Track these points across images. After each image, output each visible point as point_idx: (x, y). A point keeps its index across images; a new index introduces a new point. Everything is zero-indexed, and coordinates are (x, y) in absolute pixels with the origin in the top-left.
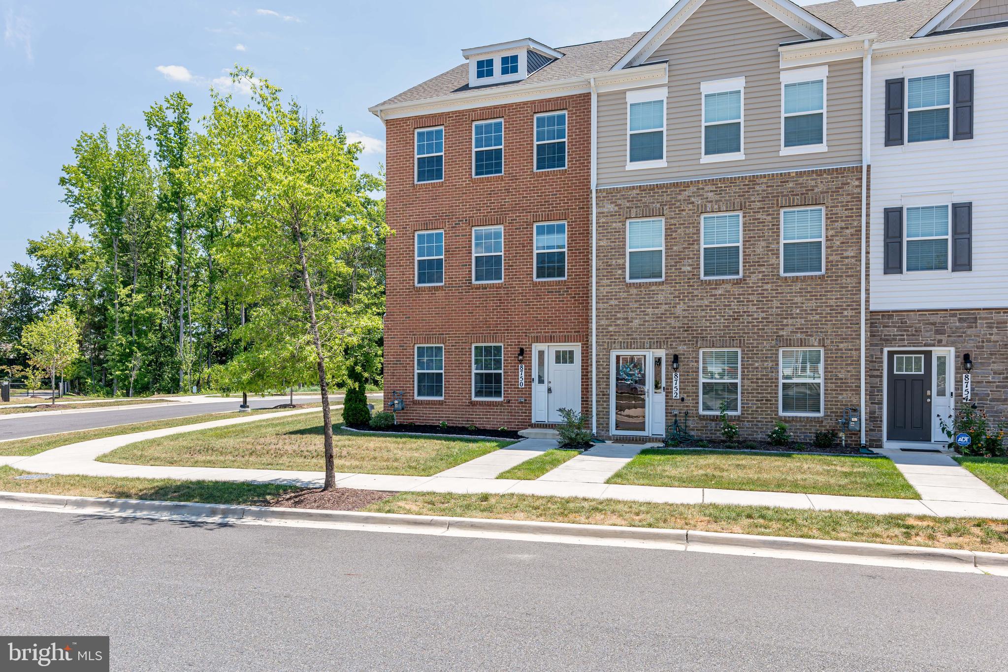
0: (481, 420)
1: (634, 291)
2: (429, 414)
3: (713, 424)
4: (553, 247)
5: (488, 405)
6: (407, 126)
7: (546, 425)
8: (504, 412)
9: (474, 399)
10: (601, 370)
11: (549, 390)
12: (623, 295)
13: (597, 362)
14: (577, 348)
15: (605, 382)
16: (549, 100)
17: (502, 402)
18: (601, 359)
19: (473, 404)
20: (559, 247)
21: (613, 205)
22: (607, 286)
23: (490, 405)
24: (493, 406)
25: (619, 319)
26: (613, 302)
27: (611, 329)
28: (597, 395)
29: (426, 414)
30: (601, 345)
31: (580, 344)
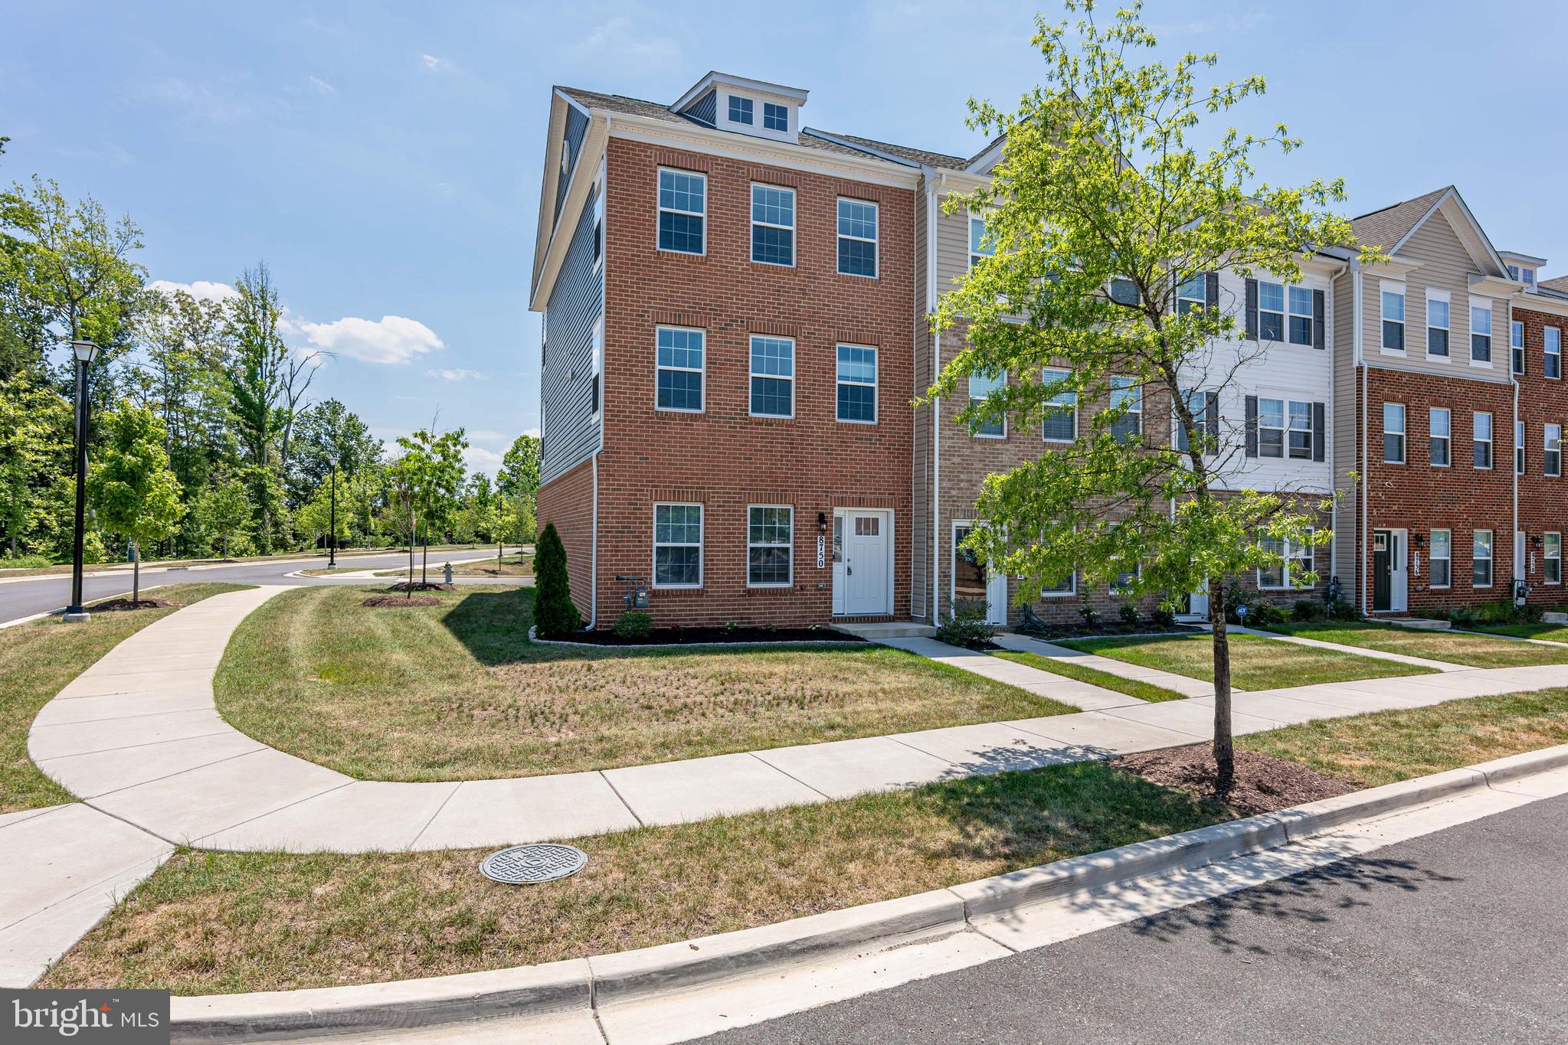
0: (760, 616)
1: (978, 448)
2: (680, 611)
3: (1054, 606)
4: (859, 379)
5: (772, 595)
7: (846, 618)
8: (796, 604)
9: (750, 585)
10: (943, 544)
11: (849, 571)
12: (967, 452)
13: (939, 534)
14: (886, 517)
15: (947, 559)
16: (858, 184)
17: (791, 589)
18: (942, 530)
19: (751, 593)
20: (867, 380)
21: (956, 339)
22: (950, 438)
23: (776, 595)
24: (781, 595)
25: (962, 481)
26: (956, 460)
27: (954, 493)
28: (939, 576)
29: (674, 611)
30: (943, 513)
31: (892, 511)
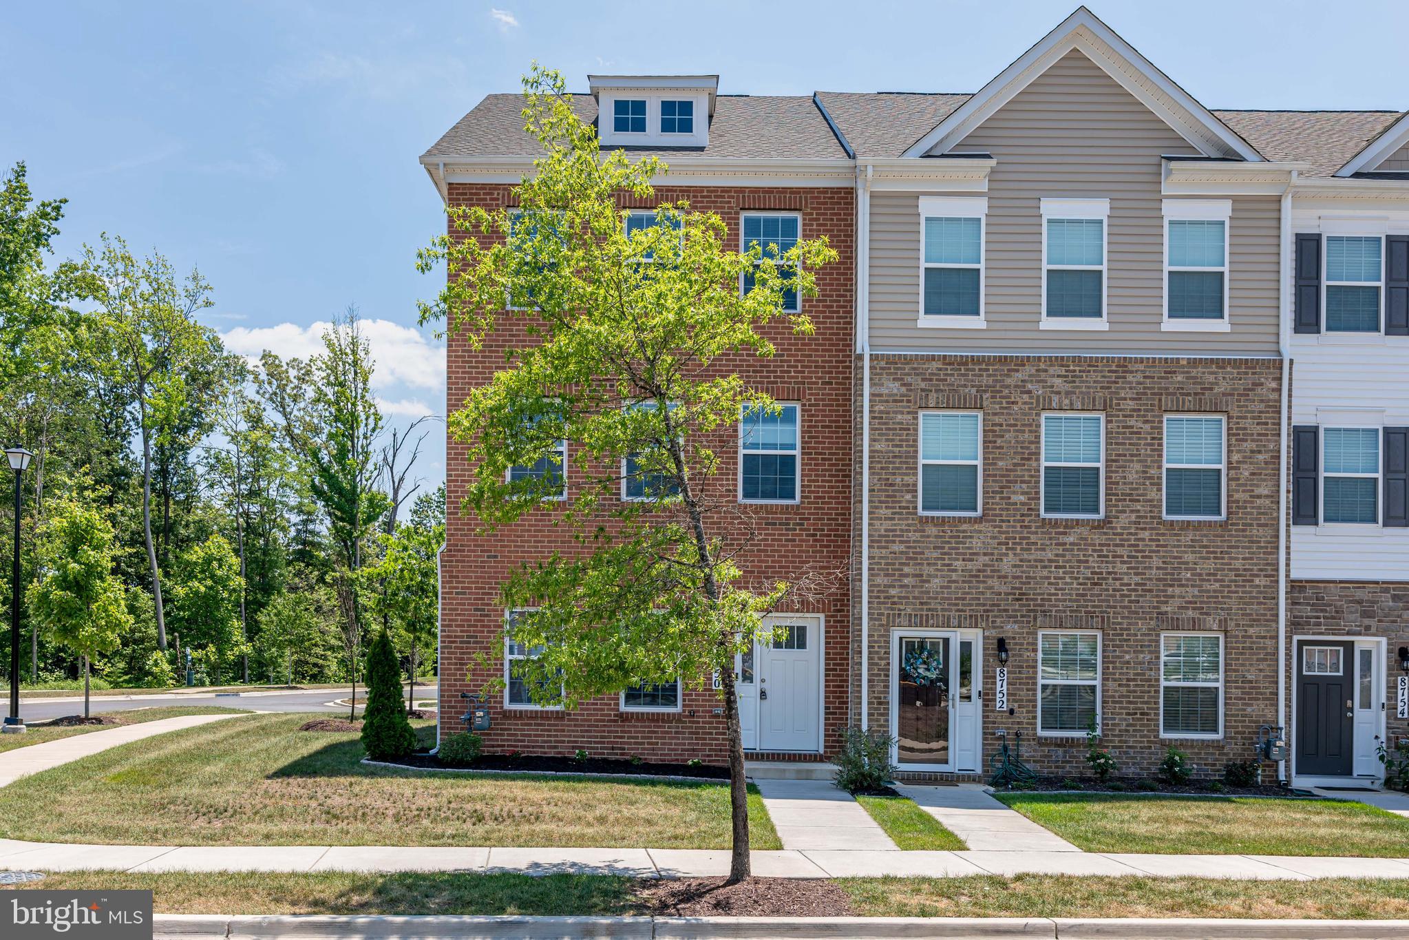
0: (636, 745)
1: (932, 530)
2: (536, 736)
3: (1060, 751)
4: (774, 446)
5: (653, 720)
6: (492, 199)
7: (757, 754)
8: (684, 733)
9: (623, 708)
10: (876, 661)
11: (763, 695)
12: (914, 536)
13: (869, 647)
14: (815, 626)
15: (883, 681)
16: (770, 191)
17: (679, 714)
18: (876, 642)
19: (625, 717)
20: (783, 447)
21: (897, 384)
22: (886, 519)
23: (657, 721)
24: (663, 721)
25: (907, 575)
26: (897, 547)
27: (893, 592)
28: (869, 703)
29: (530, 735)
30: (875, 619)
31: (822, 616)
